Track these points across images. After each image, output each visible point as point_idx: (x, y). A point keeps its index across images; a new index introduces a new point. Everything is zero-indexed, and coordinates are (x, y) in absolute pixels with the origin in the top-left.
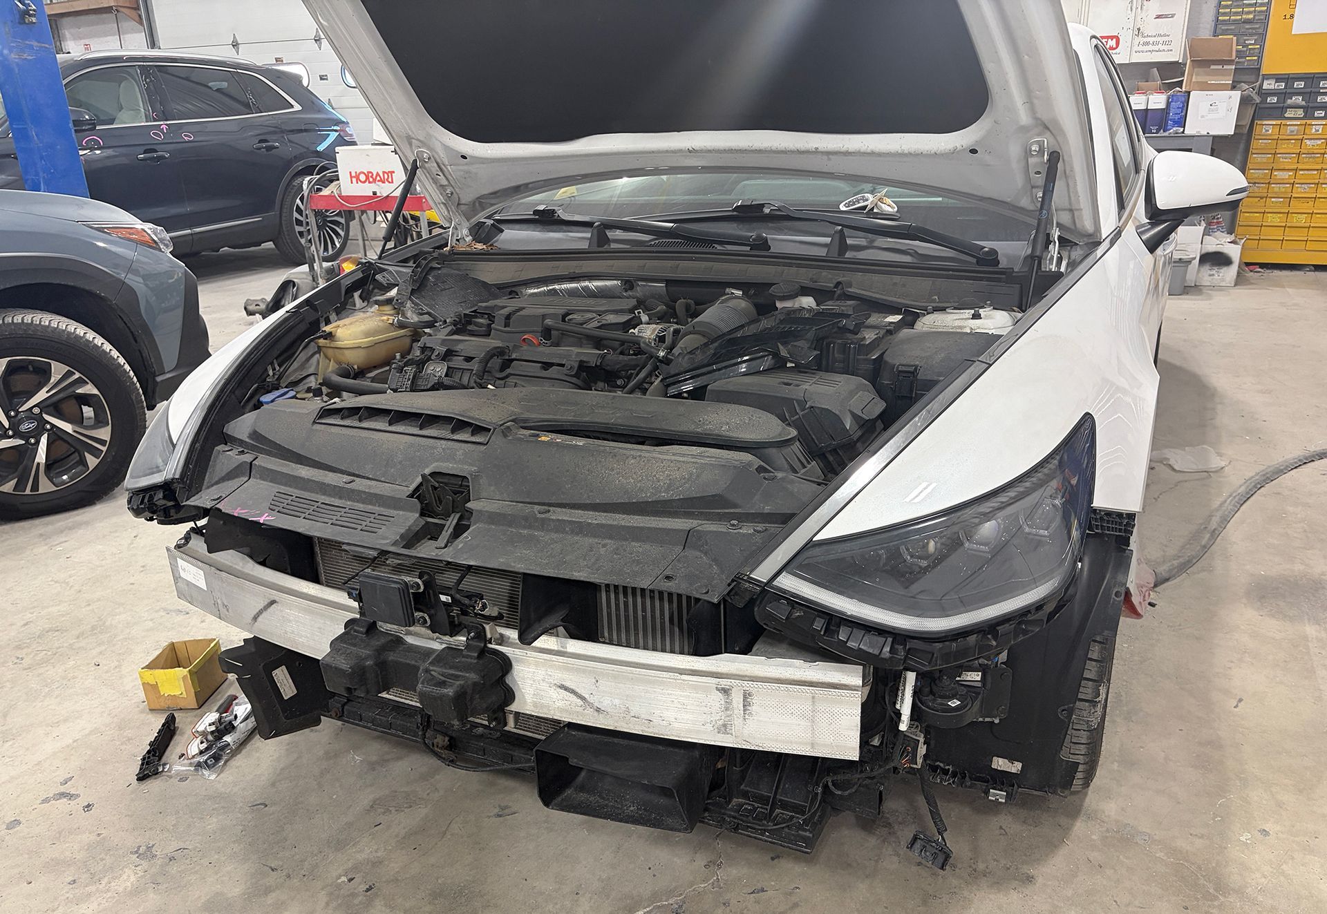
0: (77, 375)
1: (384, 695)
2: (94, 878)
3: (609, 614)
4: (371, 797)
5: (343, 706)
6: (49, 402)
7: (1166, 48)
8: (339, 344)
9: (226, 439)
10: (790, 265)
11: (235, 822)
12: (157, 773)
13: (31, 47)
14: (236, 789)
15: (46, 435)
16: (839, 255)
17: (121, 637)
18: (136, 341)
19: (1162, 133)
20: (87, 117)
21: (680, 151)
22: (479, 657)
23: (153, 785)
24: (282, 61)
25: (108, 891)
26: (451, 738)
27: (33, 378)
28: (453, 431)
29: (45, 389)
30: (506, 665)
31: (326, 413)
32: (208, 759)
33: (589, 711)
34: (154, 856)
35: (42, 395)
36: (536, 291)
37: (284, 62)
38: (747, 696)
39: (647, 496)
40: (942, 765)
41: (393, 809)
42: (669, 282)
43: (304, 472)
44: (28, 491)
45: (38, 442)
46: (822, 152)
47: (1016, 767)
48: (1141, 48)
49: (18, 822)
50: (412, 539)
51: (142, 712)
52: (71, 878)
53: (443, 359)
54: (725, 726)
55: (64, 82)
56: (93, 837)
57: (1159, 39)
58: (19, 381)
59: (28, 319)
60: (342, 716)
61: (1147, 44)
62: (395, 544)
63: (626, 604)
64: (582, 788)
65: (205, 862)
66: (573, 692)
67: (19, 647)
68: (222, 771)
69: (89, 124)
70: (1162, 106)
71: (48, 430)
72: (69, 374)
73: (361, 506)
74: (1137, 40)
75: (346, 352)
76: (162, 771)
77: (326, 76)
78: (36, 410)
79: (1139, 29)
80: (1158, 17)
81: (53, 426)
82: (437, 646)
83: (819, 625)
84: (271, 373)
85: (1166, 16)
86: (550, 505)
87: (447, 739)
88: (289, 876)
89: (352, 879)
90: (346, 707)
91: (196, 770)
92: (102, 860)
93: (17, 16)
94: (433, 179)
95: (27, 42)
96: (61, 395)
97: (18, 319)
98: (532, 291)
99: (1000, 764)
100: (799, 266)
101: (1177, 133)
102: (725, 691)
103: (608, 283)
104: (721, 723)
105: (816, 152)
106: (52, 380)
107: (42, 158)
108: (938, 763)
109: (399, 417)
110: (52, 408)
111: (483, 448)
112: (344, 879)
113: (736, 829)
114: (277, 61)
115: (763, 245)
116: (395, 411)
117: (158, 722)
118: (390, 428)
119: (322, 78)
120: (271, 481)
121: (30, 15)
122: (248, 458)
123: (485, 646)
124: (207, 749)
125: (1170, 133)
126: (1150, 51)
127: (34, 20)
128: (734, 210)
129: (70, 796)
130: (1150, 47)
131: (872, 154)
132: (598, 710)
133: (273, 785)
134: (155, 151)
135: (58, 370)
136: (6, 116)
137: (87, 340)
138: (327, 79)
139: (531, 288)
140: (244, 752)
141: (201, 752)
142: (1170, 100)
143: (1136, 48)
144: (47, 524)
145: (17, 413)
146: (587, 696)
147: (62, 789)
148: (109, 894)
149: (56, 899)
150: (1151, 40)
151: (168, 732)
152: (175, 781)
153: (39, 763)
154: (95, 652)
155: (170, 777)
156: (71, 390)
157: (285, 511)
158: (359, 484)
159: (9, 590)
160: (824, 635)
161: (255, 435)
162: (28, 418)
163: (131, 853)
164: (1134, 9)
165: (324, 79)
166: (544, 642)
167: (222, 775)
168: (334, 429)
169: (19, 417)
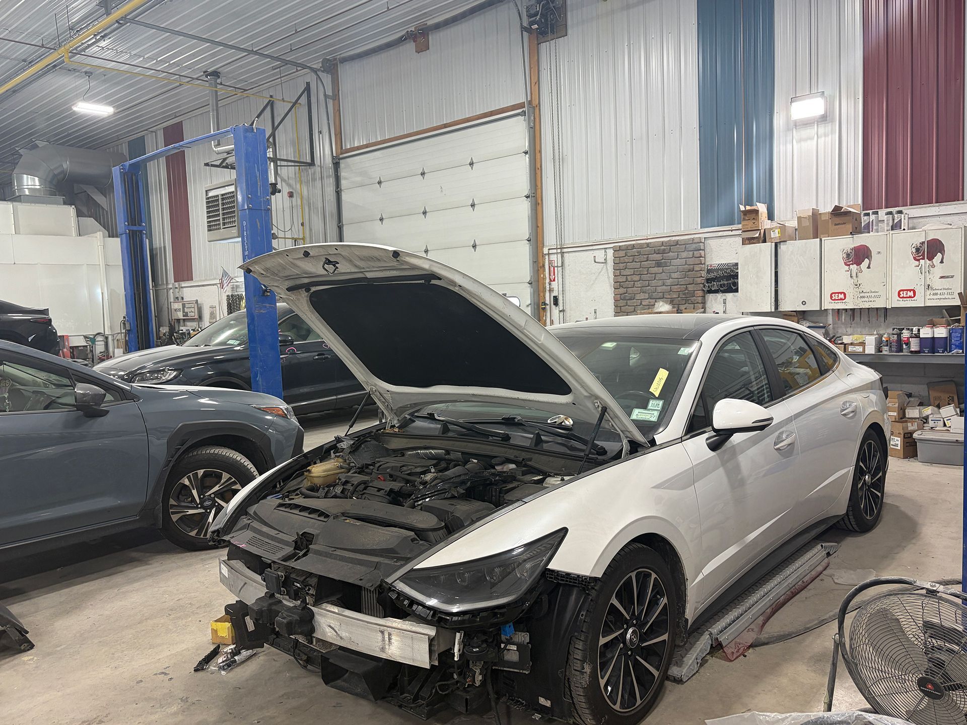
0: (234, 479)
1: (291, 636)
2: (161, 706)
3: (365, 601)
4: (284, 692)
5: (274, 640)
6: (218, 492)
7: (950, 297)
8: (312, 475)
9: (246, 514)
10: (511, 449)
11: (224, 693)
12: (203, 669)
13: (266, 307)
14: (231, 681)
15: (215, 508)
16: (535, 446)
17: (216, 610)
18: (266, 464)
19: (946, 354)
20: (290, 338)
21: (469, 394)
22: (302, 610)
23: (200, 674)
25: (164, 711)
26: (308, 657)
27: (215, 480)
28: (319, 516)
29: (218, 486)
30: (312, 615)
31: (280, 505)
32: (225, 665)
33: (339, 638)
34: (187, 701)
35: (216, 488)
36: (411, 453)
38: (390, 635)
39: (369, 547)
40: (521, 700)
41: (291, 698)
42: (463, 453)
43: (265, 529)
44: (202, 536)
45: (210, 512)
46: (520, 399)
47: (548, 704)
48: (932, 297)
49: (141, 681)
50: (287, 558)
51: (209, 643)
52: (152, 705)
53: (343, 485)
54: (382, 648)
55: (279, 323)
56: (168, 691)
57: (945, 291)
58: (208, 481)
59: (216, 452)
60: (273, 644)
61: (936, 294)
62: (278, 559)
63: (370, 596)
64: (344, 681)
65: (206, 706)
66: (333, 629)
67: (171, 610)
68: (229, 672)
69: (290, 342)
70: (944, 335)
71: (216, 506)
72: (230, 479)
73: (277, 544)
74: (928, 292)
75: (315, 478)
76: (205, 669)
78: (213, 496)
79: (929, 285)
80: (942, 277)
81: (219, 504)
82: (292, 605)
83: (406, 602)
84: (278, 486)
85: (948, 277)
86: (337, 548)
87: (306, 657)
88: (235, 717)
89: (259, 722)
90: (275, 640)
91: (219, 670)
92: (167, 700)
93: (261, 292)
94: (378, 399)
95: (264, 305)
96: (225, 489)
97: (212, 451)
98: (409, 453)
99: (542, 701)
100: (514, 449)
101: (958, 353)
102: (382, 632)
103: (439, 451)
104: (381, 646)
105: (518, 399)
106: (222, 481)
107: (261, 361)
108: (519, 699)
109: (304, 509)
110: (219, 495)
111: (325, 523)
112: (256, 722)
113: (400, 706)
115: (506, 438)
116: (303, 506)
117: (212, 648)
118: (299, 513)
120: (253, 532)
121: (268, 292)
122: (249, 522)
123: (306, 606)
124: (226, 660)
125: (953, 353)
126: (939, 299)
127: (269, 294)
128: (503, 419)
129: (166, 674)
130: (939, 297)
131: (538, 402)
132: (341, 638)
133: (247, 680)
134: (324, 354)
135: (225, 476)
136: (248, 340)
137: (241, 463)
139: (409, 451)
140: (242, 666)
141: (223, 662)
142: (951, 332)
143: (928, 297)
144: (206, 554)
145: (204, 496)
146: (337, 631)
147: (164, 671)
148: (164, 713)
149: (144, 711)
150: (939, 292)
151: (215, 653)
152: (209, 674)
153: (160, 659)
154: (201, 616)
155: (207, 672)
156: (230, 487)
157: (252, 544)
158: (281, 536)
159: (178, 583)
160: (408, 607)
161: (255, 513)
162: (209, 499)
163: (180, 699)
164: (923, 273)
166: (324, 605)
167: (228, 674)
168: (280, 512)
169: (205, 498)
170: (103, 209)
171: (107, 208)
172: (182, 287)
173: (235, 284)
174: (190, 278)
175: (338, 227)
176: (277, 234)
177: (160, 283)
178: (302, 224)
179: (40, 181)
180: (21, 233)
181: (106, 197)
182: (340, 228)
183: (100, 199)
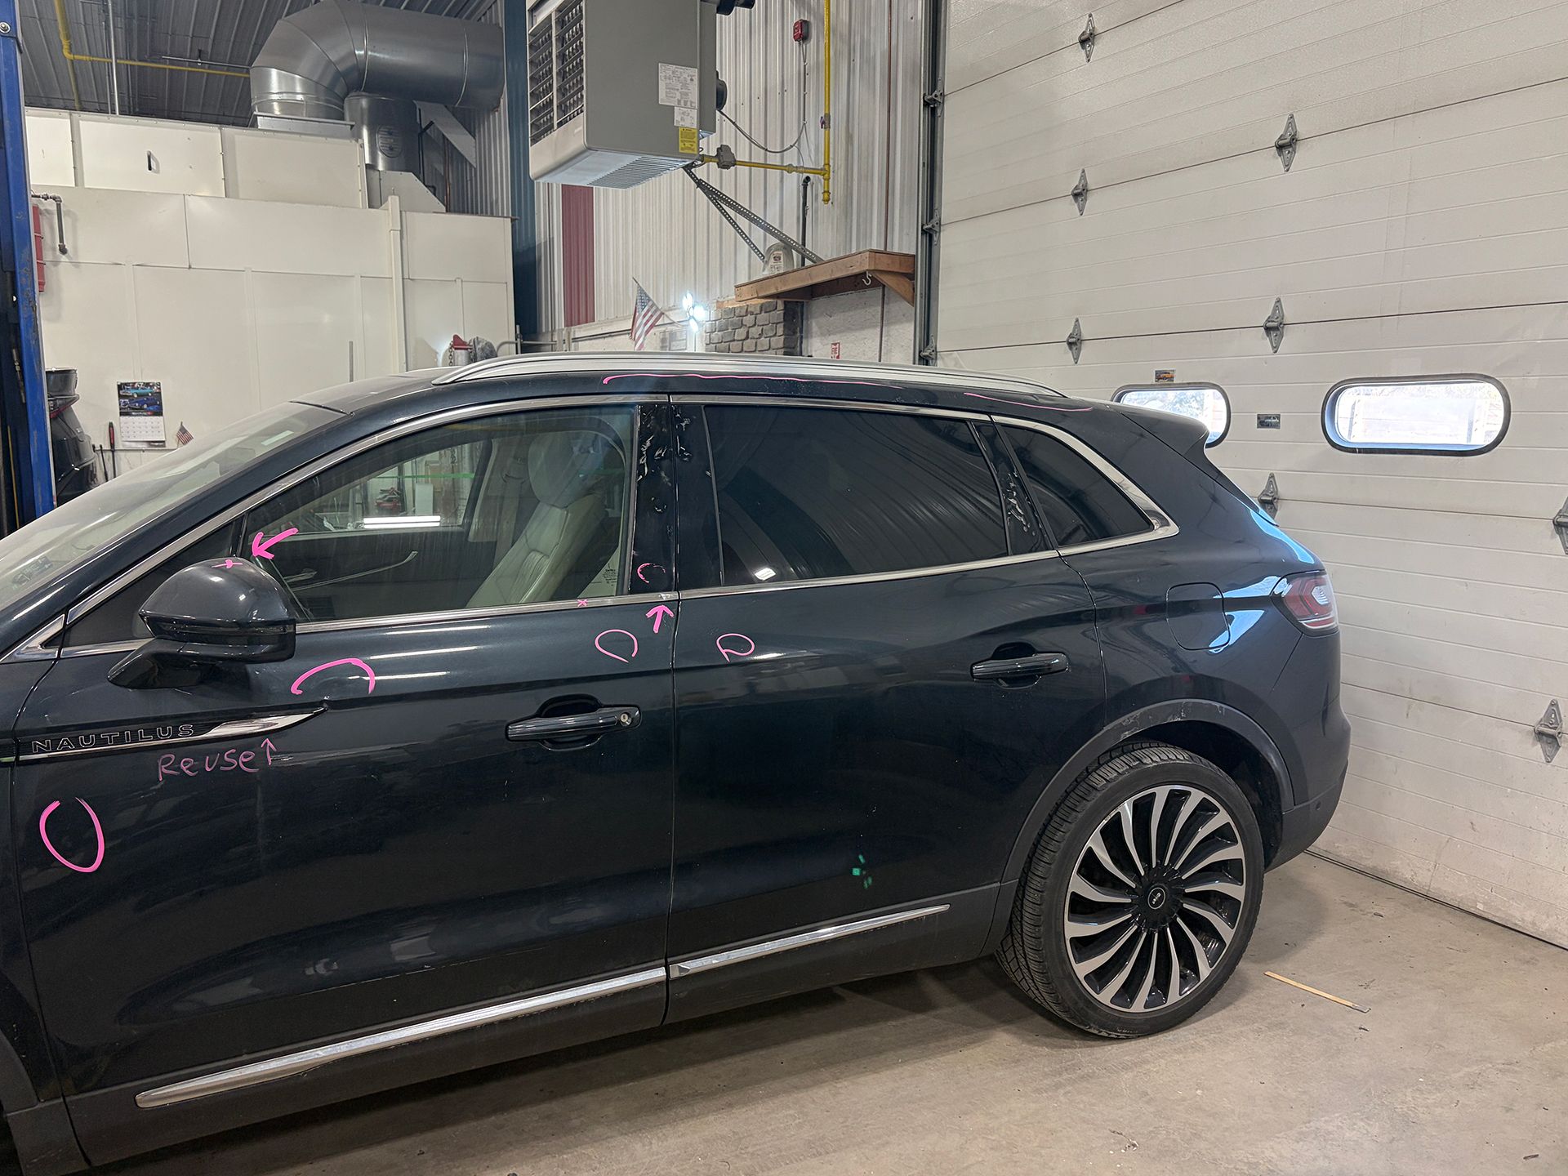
24: (1171, 379)
37: (1176, 381)
77: (1278, 417)
114: (1158, 378)
119: (1263, 422)
138: (1277, 426)
165: (1268, 425)
170: (471, 165)
171: (476, 163)
172: (575, 340)
173: (670, 328)
174: (589, 318)
175: (926, 104)
176: (733, 151)
177: (544, 331)
178: (825, 123)
179: (304, 85)
180: (241, 197)
181: (474, 138)
182: (934, 110)
183: (461, 140)
